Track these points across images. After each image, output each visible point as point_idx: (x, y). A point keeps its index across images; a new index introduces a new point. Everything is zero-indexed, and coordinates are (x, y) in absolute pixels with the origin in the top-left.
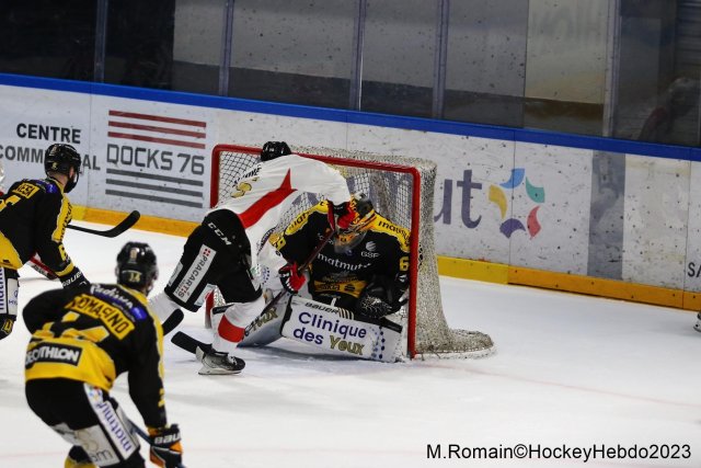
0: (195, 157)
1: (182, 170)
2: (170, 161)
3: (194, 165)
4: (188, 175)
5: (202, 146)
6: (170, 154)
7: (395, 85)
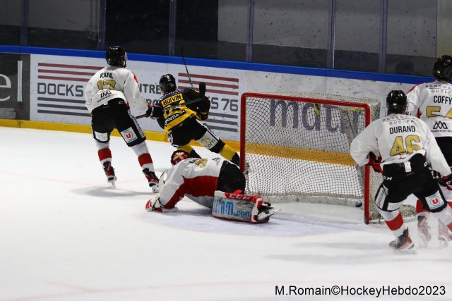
0: (232, 101)
1: (224, 109)
2: (217, 103)
3: (232, 105)
4: (228, 112)
5: (237, 94)
6: (217, 99)
7: (355, 52)
